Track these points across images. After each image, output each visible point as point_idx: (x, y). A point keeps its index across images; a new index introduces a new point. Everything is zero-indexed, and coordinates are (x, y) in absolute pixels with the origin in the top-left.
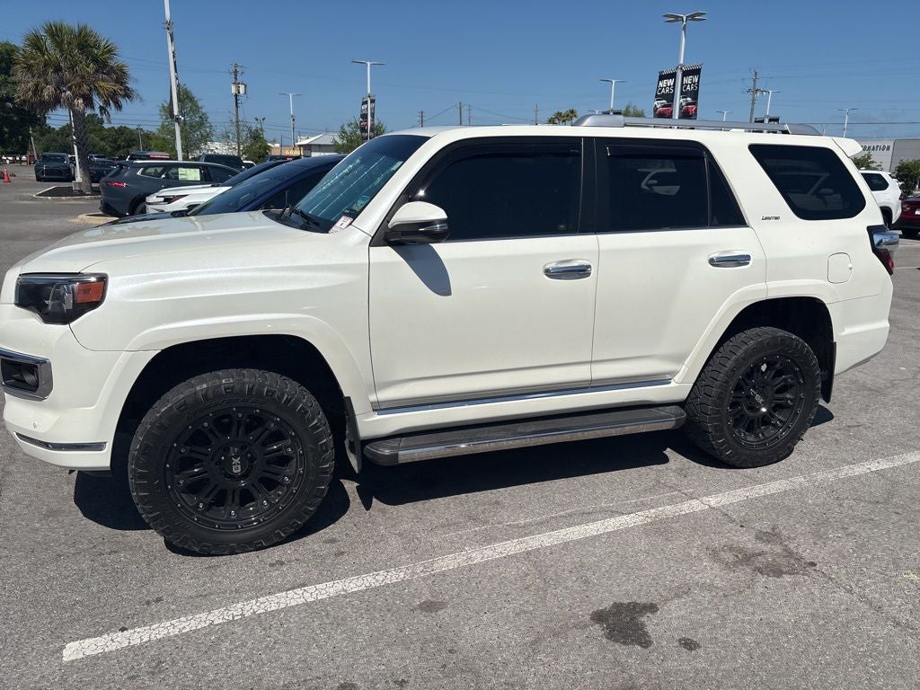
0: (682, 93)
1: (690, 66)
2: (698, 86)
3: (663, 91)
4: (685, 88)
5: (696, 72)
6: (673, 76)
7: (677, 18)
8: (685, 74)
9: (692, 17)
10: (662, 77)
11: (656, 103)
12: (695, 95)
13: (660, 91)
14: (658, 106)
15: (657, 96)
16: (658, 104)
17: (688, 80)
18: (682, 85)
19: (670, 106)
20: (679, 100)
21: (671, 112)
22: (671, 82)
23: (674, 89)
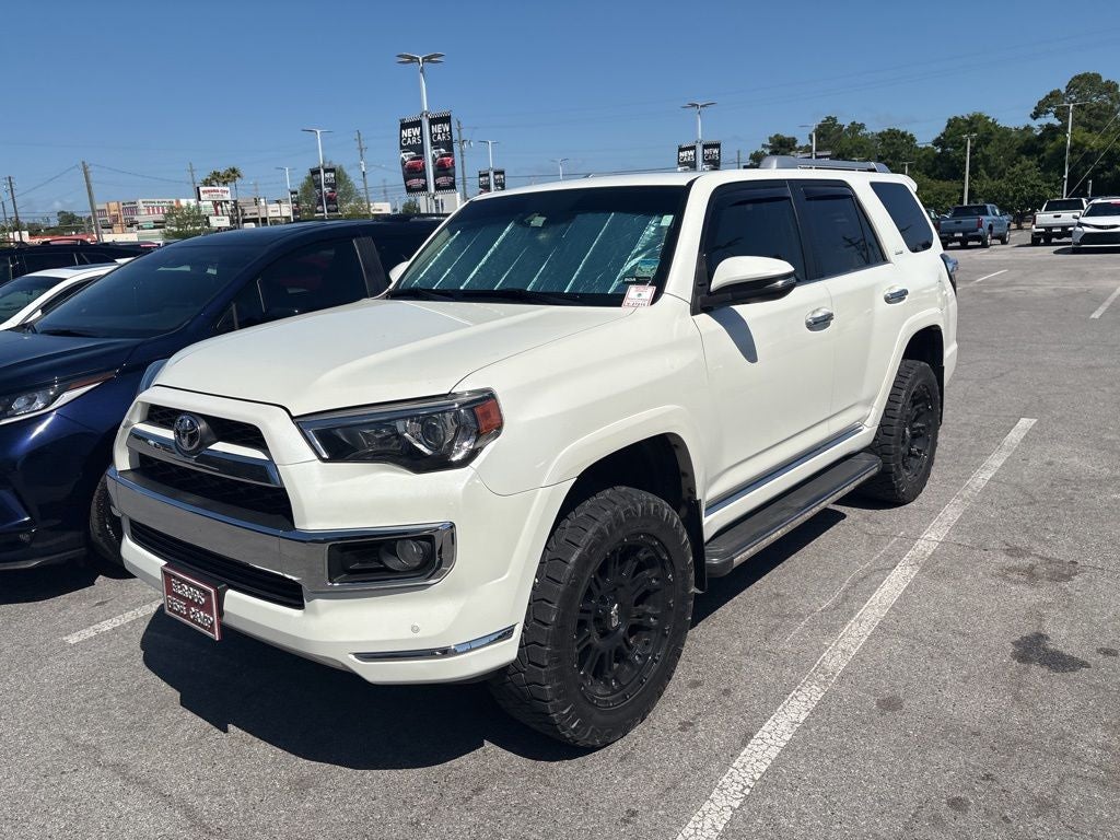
0: (432, 143)
1: (437, 112)
2: (451, 135)
3: (409, 141)
4: (436, 138)
5: (446, 120)
6: (418, 124)
7: (412, 59)
8: (433, 122)
9: (428, 59)
10: (404, 126)
11: (403, 155)
12: (449, 145)
13: (405, 142)
14: (406, 159)
15: (402, 147)
16: (406, 156)
17: (437, 129)
18: (431, 135)
19: (420, 158)
20: (430, 152)
21: (424, 165)
22: (416, 131)
23: (422, 139)
